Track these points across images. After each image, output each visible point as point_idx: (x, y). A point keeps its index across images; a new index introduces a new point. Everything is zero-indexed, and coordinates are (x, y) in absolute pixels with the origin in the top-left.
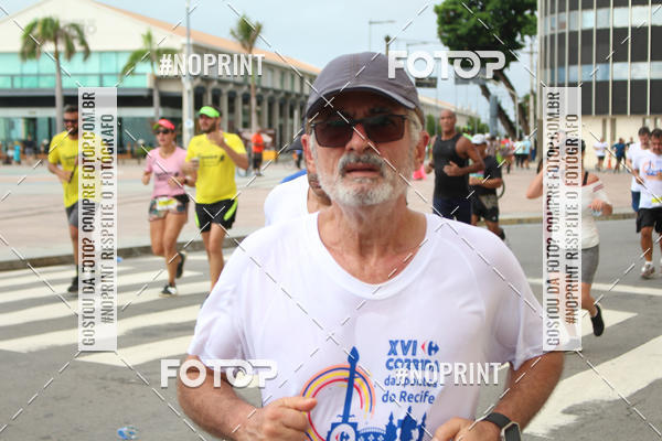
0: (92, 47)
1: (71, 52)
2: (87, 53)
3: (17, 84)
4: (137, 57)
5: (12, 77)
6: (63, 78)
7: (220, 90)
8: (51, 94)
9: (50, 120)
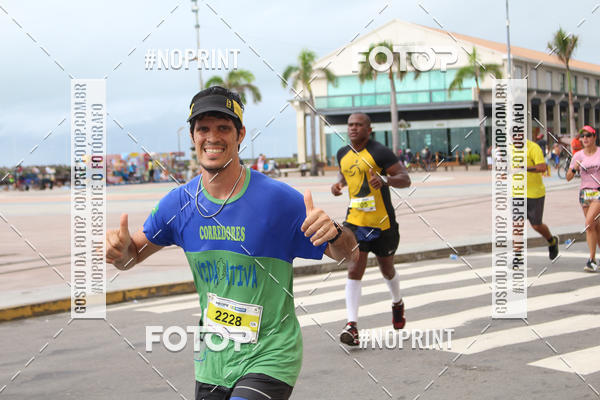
1: (402, 74)
2: (417, 73)
3: (357, 103)
4: (463, 73)
5: (353, 96)
6: (397, 96)
7: (539, 100)
8: (387, 110)
9: (386, 133)
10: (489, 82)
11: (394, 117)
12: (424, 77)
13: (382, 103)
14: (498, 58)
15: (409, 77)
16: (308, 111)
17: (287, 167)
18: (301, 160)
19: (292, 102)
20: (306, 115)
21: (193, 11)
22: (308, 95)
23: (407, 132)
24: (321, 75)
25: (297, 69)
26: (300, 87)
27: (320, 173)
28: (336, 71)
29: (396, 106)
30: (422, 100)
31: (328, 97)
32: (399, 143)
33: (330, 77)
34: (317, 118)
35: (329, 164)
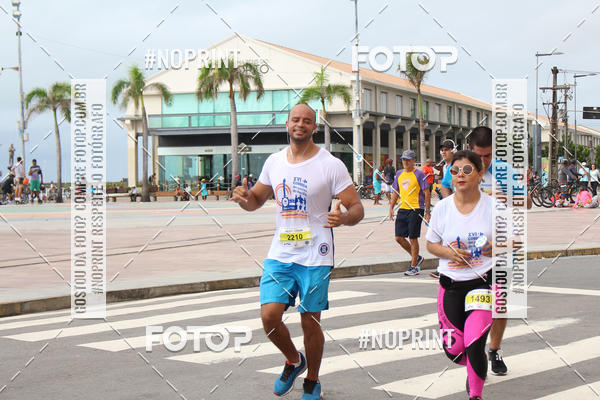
0: (265, 86)
1: (246, 92)
2: (261, 92)
3: (194, 124)
4: (309, 94)
5: (190, 116)
6: (238, 116)
7: (389, 125)
8: (227, 132)
9: (225, 156)
10: (337, 105)
11: (234, 139)
12: (267, 97)
13: (221, 123)
14: (345, 80)
15: (252, 97)
16: (140, 131)
17: (116, 191)
18: (132, 184)
19: (123, 120)
20: (137, 136)
21: (15, 16)
22: (140, 113)
23: (248, 155)
24: (155, 91)
25: (128, 84)
26: (131, 104)
27: (152, 198)
28: (172, 89)
29: (237, 127)
30: (266, 120)
31: (162, 115)
32: (239, 168)
33: (166, 96)
34: (150, 138)
35: (162, 189)
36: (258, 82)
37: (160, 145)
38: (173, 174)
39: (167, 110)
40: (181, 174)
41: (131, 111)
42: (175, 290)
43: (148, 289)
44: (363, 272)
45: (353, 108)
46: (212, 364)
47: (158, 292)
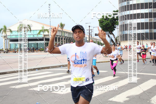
0: (32, 29)
2: (31, 30)
3: (17, 37)
4: (40, 31)
5: (16, 35)
7: (57, 37)
10: (46, 33)
12: (32, 32)
14: (48, 28)
15: (29, 31)
16: (6, 38)
18: (4, 49)
19: (2, 36)
20: (5, 39)
22: (6, 35)
23: (28, 43)
24: (9, 30)
25: (3, 29)
26: (4, 33)
27: (8, 52)
28: (12, 30)
30: (32, 36)
33: (11, 31)
34: (8, 40)
35: (10, 50)
36: (30, 29)
37: (10, 41)
38: (13, 47)
39: (11, 34)
40: (14, 47)
41: (4, 34)
42: (12, 72)
43: (7, 72)
44: (51, 68)
45: (49, 34)
46: (19, 88)
47: (8, 73)
